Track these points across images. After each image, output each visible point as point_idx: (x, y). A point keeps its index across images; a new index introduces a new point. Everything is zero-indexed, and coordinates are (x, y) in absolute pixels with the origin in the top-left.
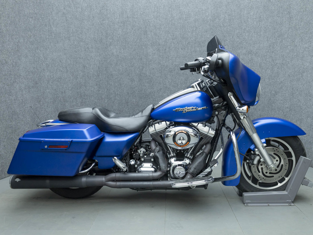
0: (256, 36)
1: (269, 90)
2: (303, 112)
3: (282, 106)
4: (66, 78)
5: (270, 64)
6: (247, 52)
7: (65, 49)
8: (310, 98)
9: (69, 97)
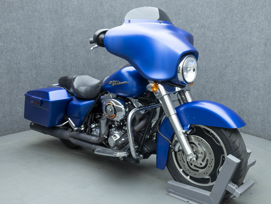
0: (208, 10)
1: (220, 63)
2: (251, 84)
3: (232, 79)
4: (21, 49)
5: (221, 38)
6: (200, 26)
7: (18, 19)
8: (257, 72)
9: (23, 68)
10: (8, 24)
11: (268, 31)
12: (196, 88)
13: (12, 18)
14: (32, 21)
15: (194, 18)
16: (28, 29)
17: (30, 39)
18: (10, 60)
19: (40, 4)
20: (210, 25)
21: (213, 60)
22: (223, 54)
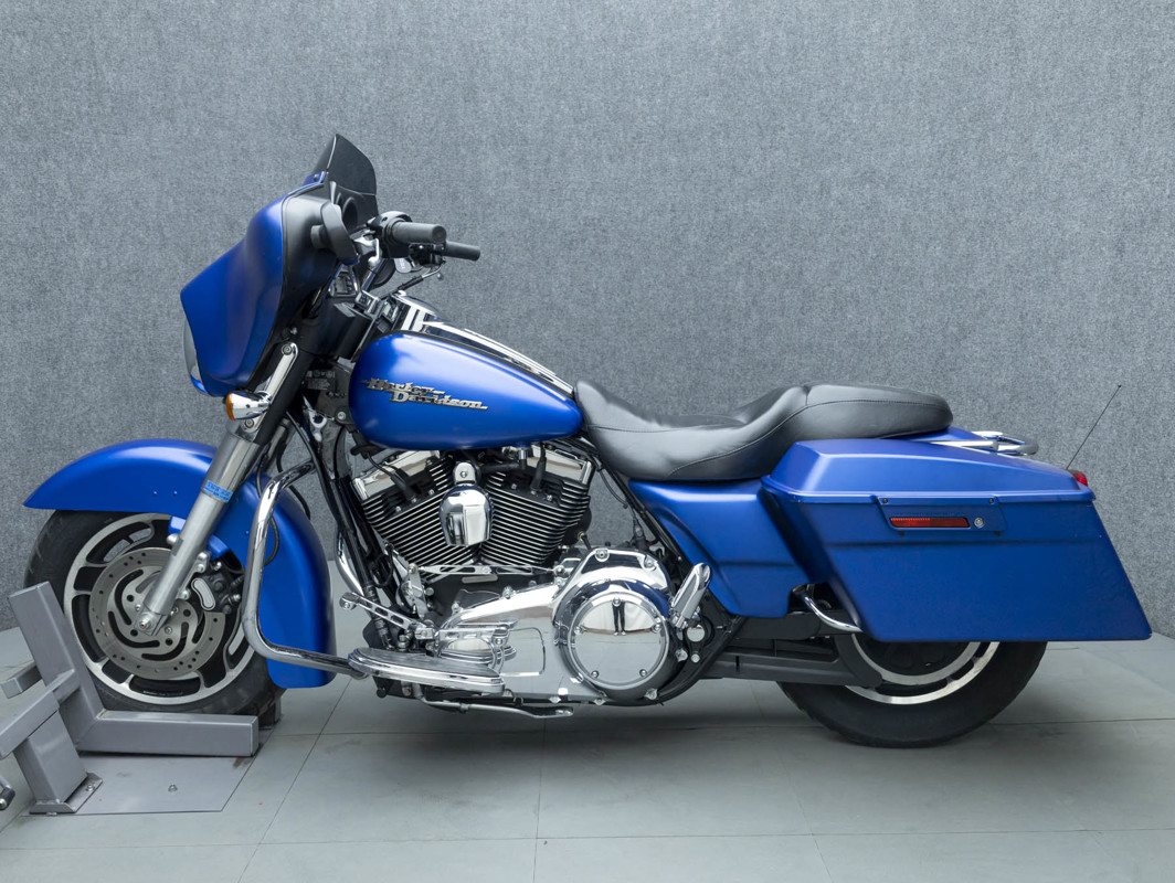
11: (1128, 195)
17: (198, 234)
19: (237, 96)
20: (897, 169)
21: (909, 309)
22: (949, 284)
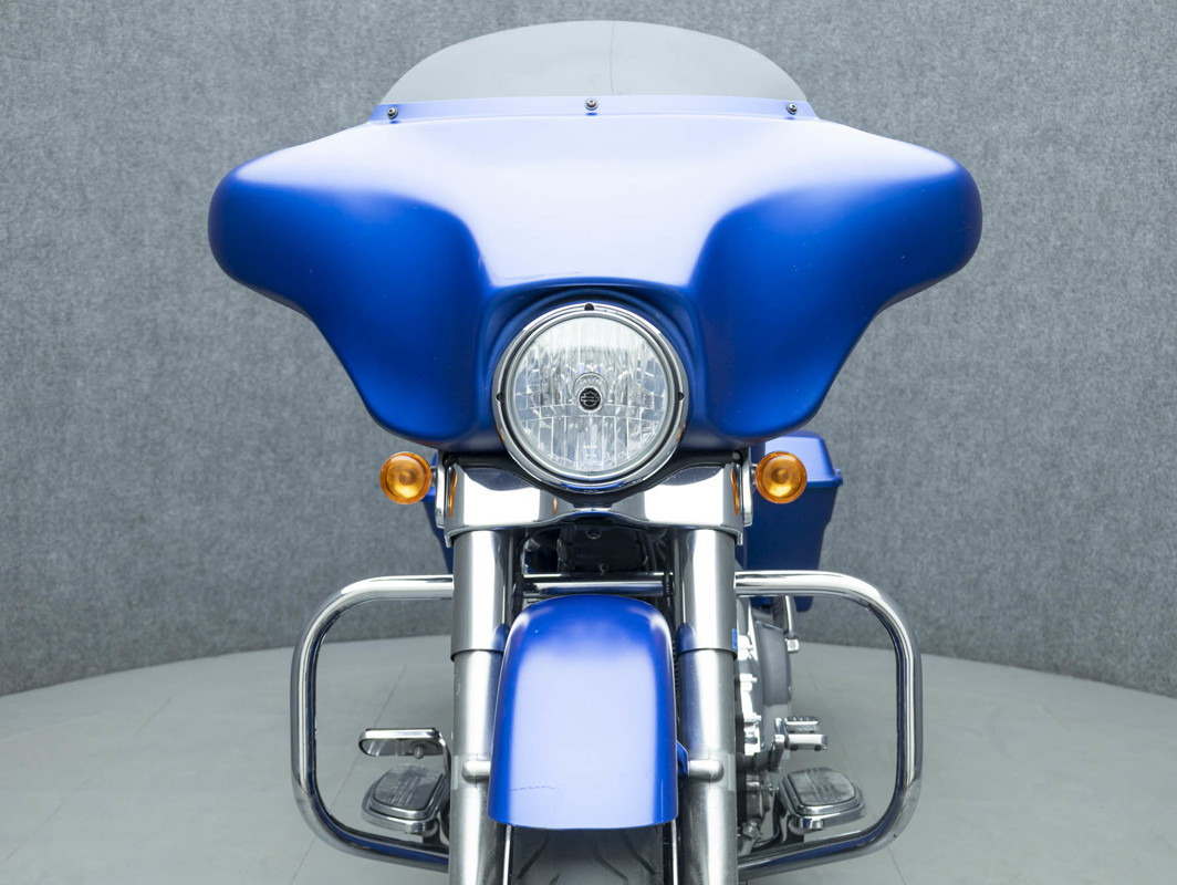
0: (1082, 49)
1: (1149, 336)
4: (80, 244)
5: (1155, 198)
6: (1038, 133)
7: (75, 92)
9: (89, 346)
10: (18, 114)
12: (1008, 466)
13: (42, 86)
14: (146, 100)
15: (1001, 90)
16: (122, 139)
17: (131, 195)
18: (20, 303)
19: (191, 11)
20: (1092, 126)
21: (1106, 319)
22: (1165, 286)
